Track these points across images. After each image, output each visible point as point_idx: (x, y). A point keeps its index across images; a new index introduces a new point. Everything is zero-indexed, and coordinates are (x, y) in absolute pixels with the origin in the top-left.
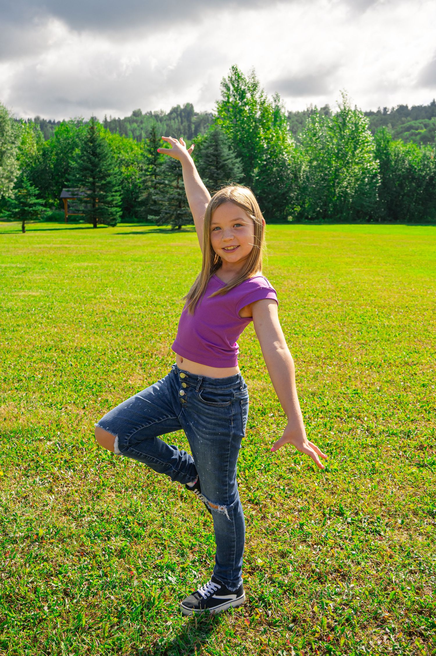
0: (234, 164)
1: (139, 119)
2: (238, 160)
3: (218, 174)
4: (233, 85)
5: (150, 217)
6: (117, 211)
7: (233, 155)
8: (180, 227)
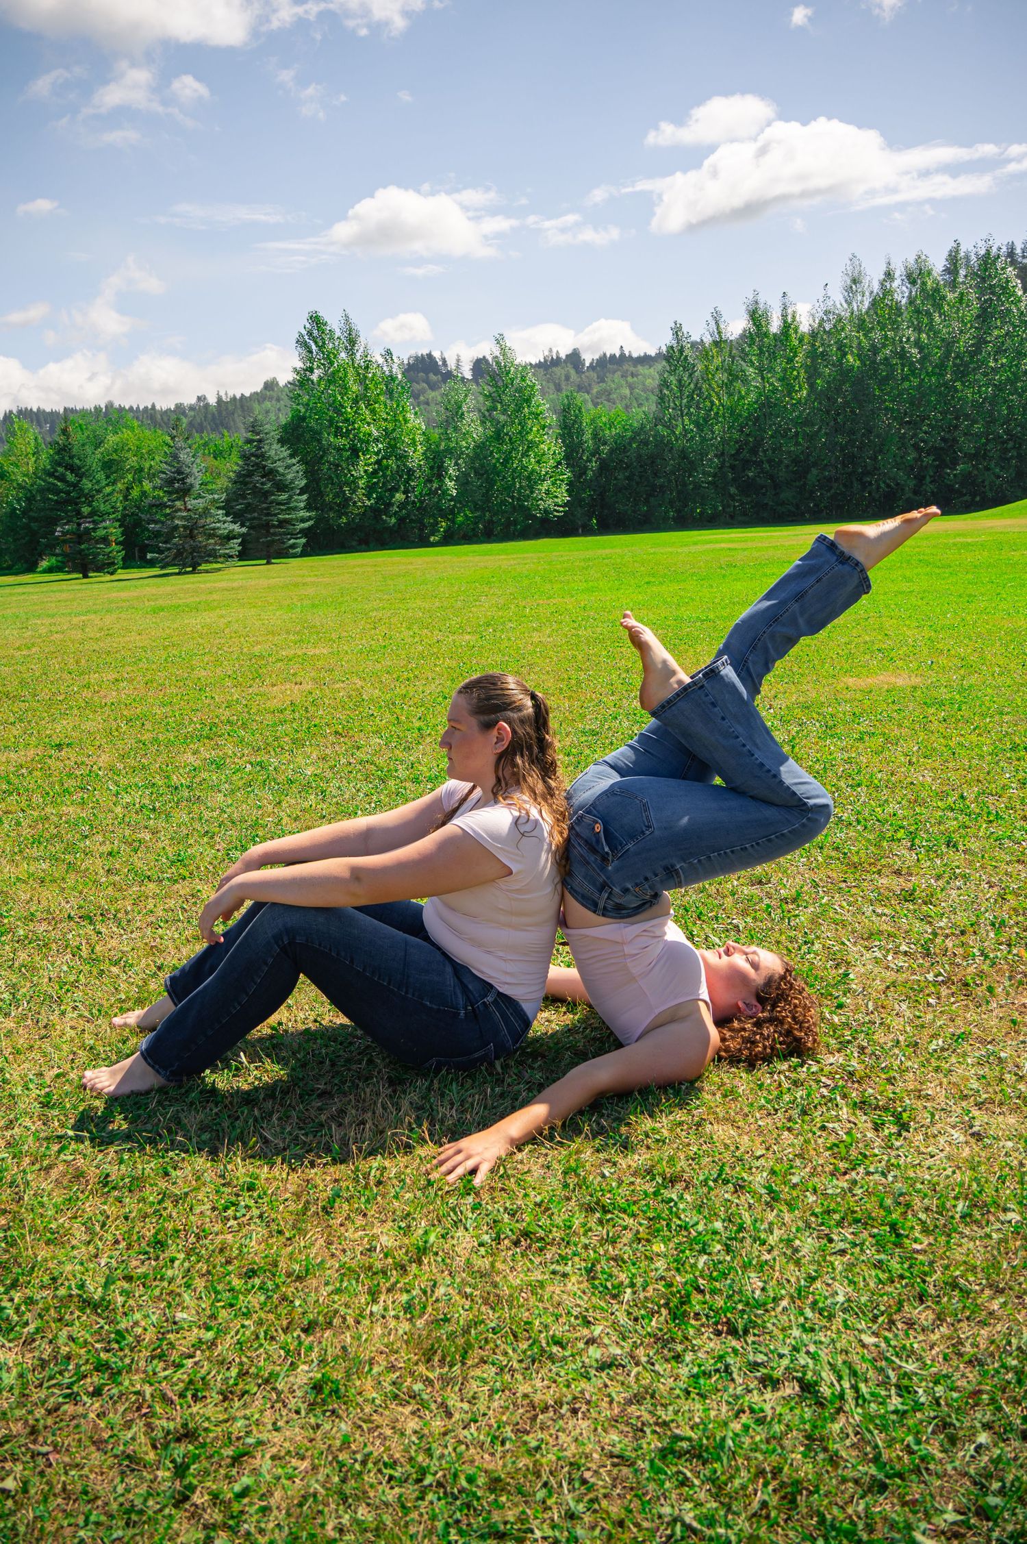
0: (288, 467)
1: (274, 394)
2: (294, 461)
3: (263, 484)
4: (316, 343)
5: (149, 556)
6: (116, 551)
7: (286, 454)
8: (194, 569)
